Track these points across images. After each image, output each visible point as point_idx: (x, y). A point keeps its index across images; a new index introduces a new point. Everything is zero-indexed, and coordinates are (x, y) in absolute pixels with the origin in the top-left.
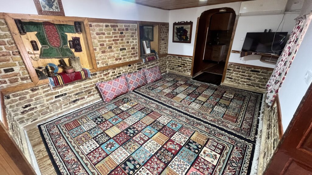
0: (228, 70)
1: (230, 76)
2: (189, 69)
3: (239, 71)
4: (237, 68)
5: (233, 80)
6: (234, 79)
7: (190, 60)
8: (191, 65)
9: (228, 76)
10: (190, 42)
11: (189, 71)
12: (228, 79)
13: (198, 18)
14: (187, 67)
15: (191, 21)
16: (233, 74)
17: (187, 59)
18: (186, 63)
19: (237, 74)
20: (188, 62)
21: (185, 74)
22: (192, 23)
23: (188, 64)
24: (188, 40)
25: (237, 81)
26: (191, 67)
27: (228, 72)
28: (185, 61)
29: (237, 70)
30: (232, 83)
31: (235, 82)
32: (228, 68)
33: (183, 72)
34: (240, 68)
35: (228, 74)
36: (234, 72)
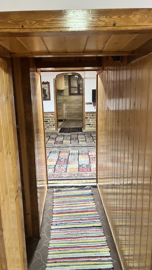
0: (86, 118)
1: (89, 123)
2: (52, 125)
3: (93, 117)
4: (92, 116)
5: (91, 126)
6: (92, 124)
7: (53, 116)
8: (54, 120)
9: (87, 123)
10: (49, 99)
11: (53, 127)
12: (87, 126)
13: (54, 79)
14: (50, 123)
15: (47, 82)
16: (90, 121)
17: (49, 116)
18: (49, 119)
19: (93, 120)
20: (50, 118)
21: (50, 130)
22: (49, 83)
23: (51, 120)
24: (48, 97)
25: (94, 126)
26: (54, 122)
27: (86, 120)
28: (47, 117)
29: (92, 117)
30: (91, 128)
31: (93, 127)
32: (86, 117)
33: (47, 129)
34: (94, 115)
35: (87, 122)
36: (91, 119)
